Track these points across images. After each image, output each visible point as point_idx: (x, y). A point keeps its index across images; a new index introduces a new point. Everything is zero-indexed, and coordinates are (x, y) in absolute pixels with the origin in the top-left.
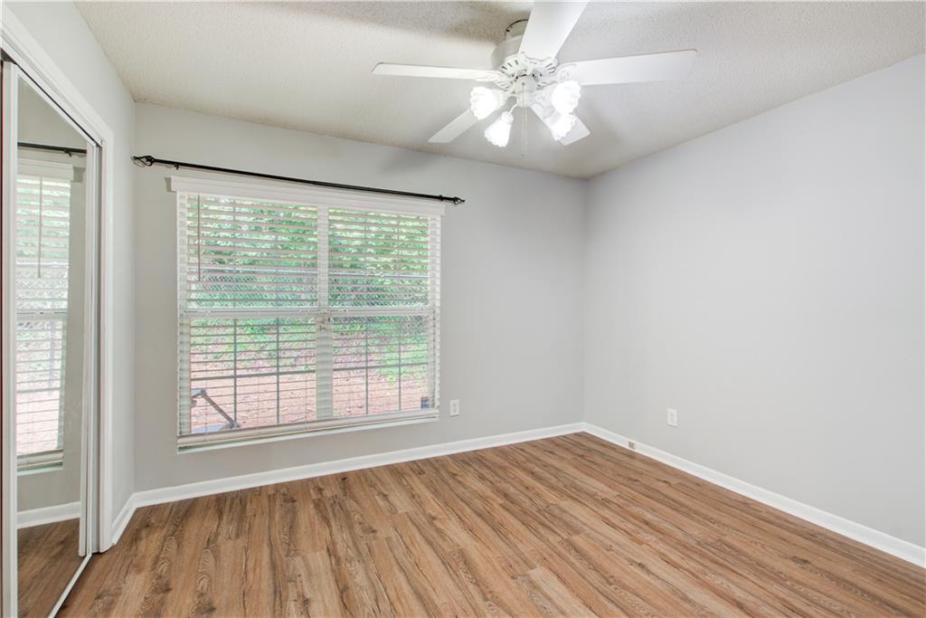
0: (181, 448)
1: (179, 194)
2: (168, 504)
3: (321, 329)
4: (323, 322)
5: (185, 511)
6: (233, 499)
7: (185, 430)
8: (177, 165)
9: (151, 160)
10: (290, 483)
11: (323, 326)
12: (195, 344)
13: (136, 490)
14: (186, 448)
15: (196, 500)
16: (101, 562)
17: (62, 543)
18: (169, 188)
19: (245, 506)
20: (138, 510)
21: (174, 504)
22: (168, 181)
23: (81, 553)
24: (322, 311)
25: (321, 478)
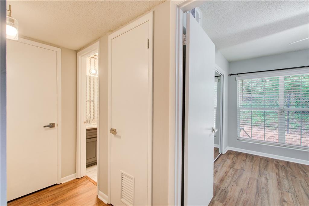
0: (237, 140)
1: (238, 81)
2: (235, 151)
3: (280, 114)
4: (281, 112)
5: (238, 154)
6: (250, 156)
7: (239, 136)
8: (238, 74)
9: (232, 75)
10: (268, 158)
11: (281, 113)
12: (241, 118)
13: (228, 146)
14: (239, 140)
15: (241, 153)
16: (222, 155)
17: (216, 150)
18: (236, 80)
19: (253, 158)
20: (228, 150)
21: (236, 152)
22: (236, 78)
23: (219, 153)
24: (281, 109)
25: (279, 160)
